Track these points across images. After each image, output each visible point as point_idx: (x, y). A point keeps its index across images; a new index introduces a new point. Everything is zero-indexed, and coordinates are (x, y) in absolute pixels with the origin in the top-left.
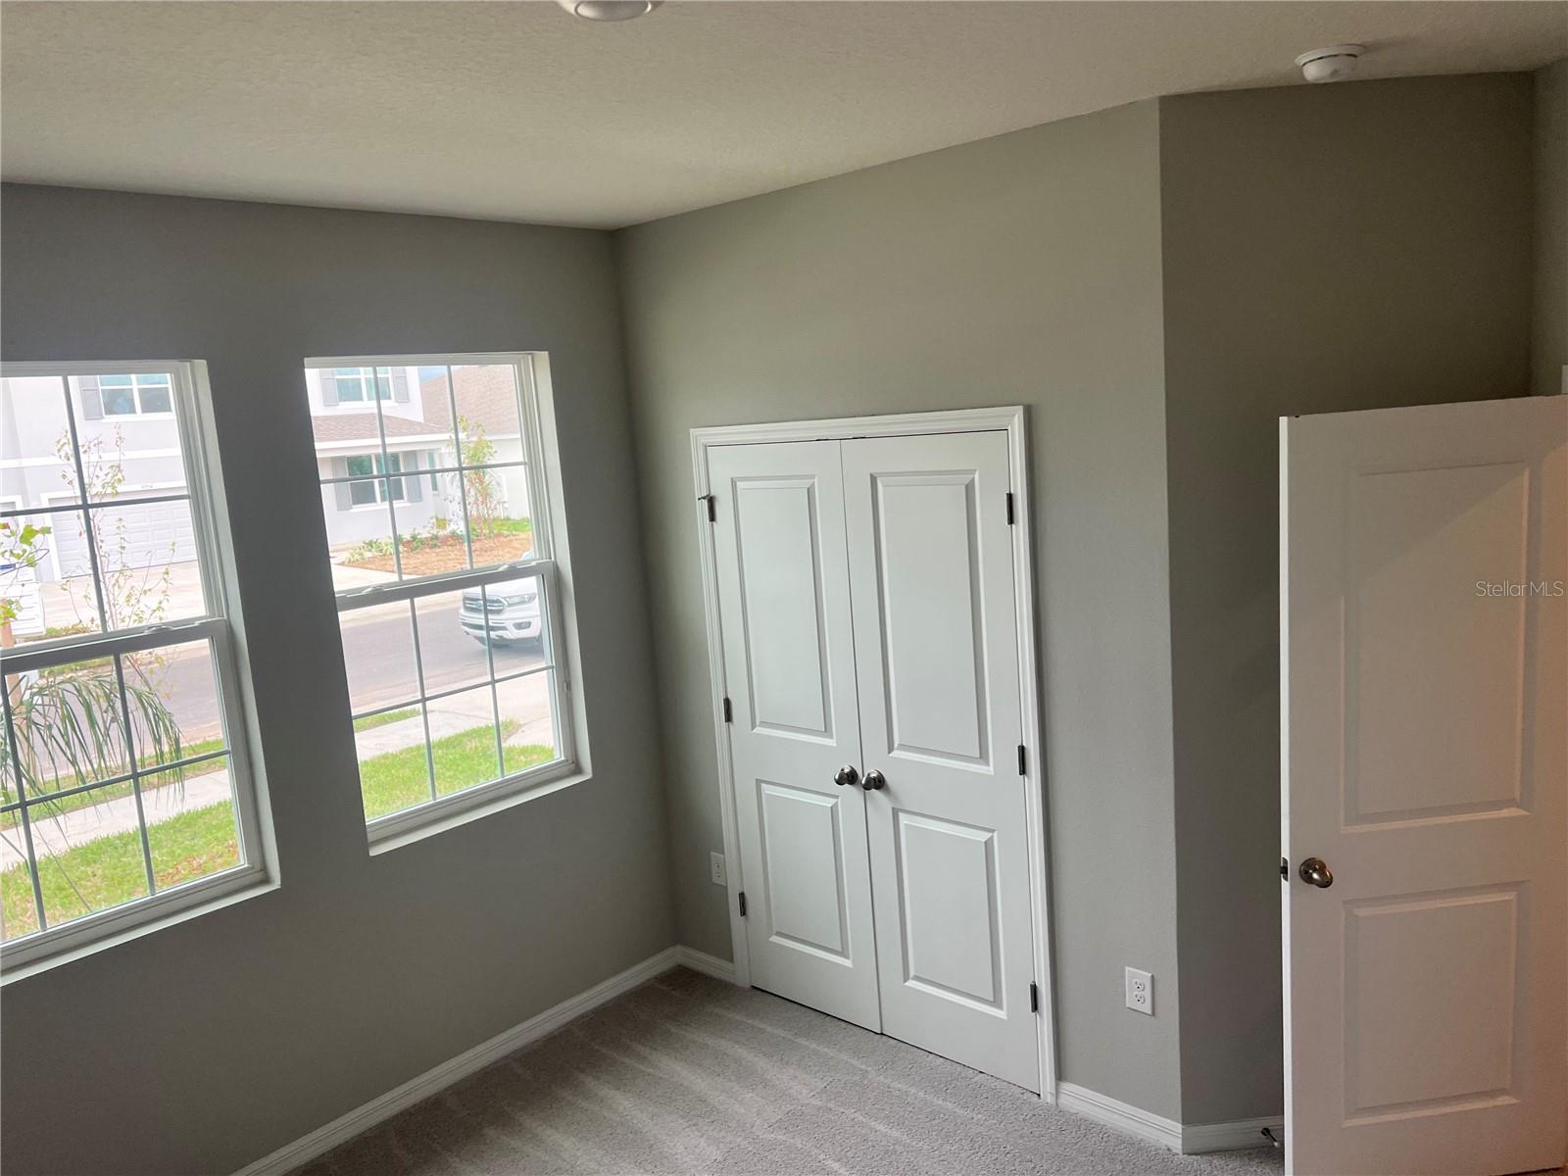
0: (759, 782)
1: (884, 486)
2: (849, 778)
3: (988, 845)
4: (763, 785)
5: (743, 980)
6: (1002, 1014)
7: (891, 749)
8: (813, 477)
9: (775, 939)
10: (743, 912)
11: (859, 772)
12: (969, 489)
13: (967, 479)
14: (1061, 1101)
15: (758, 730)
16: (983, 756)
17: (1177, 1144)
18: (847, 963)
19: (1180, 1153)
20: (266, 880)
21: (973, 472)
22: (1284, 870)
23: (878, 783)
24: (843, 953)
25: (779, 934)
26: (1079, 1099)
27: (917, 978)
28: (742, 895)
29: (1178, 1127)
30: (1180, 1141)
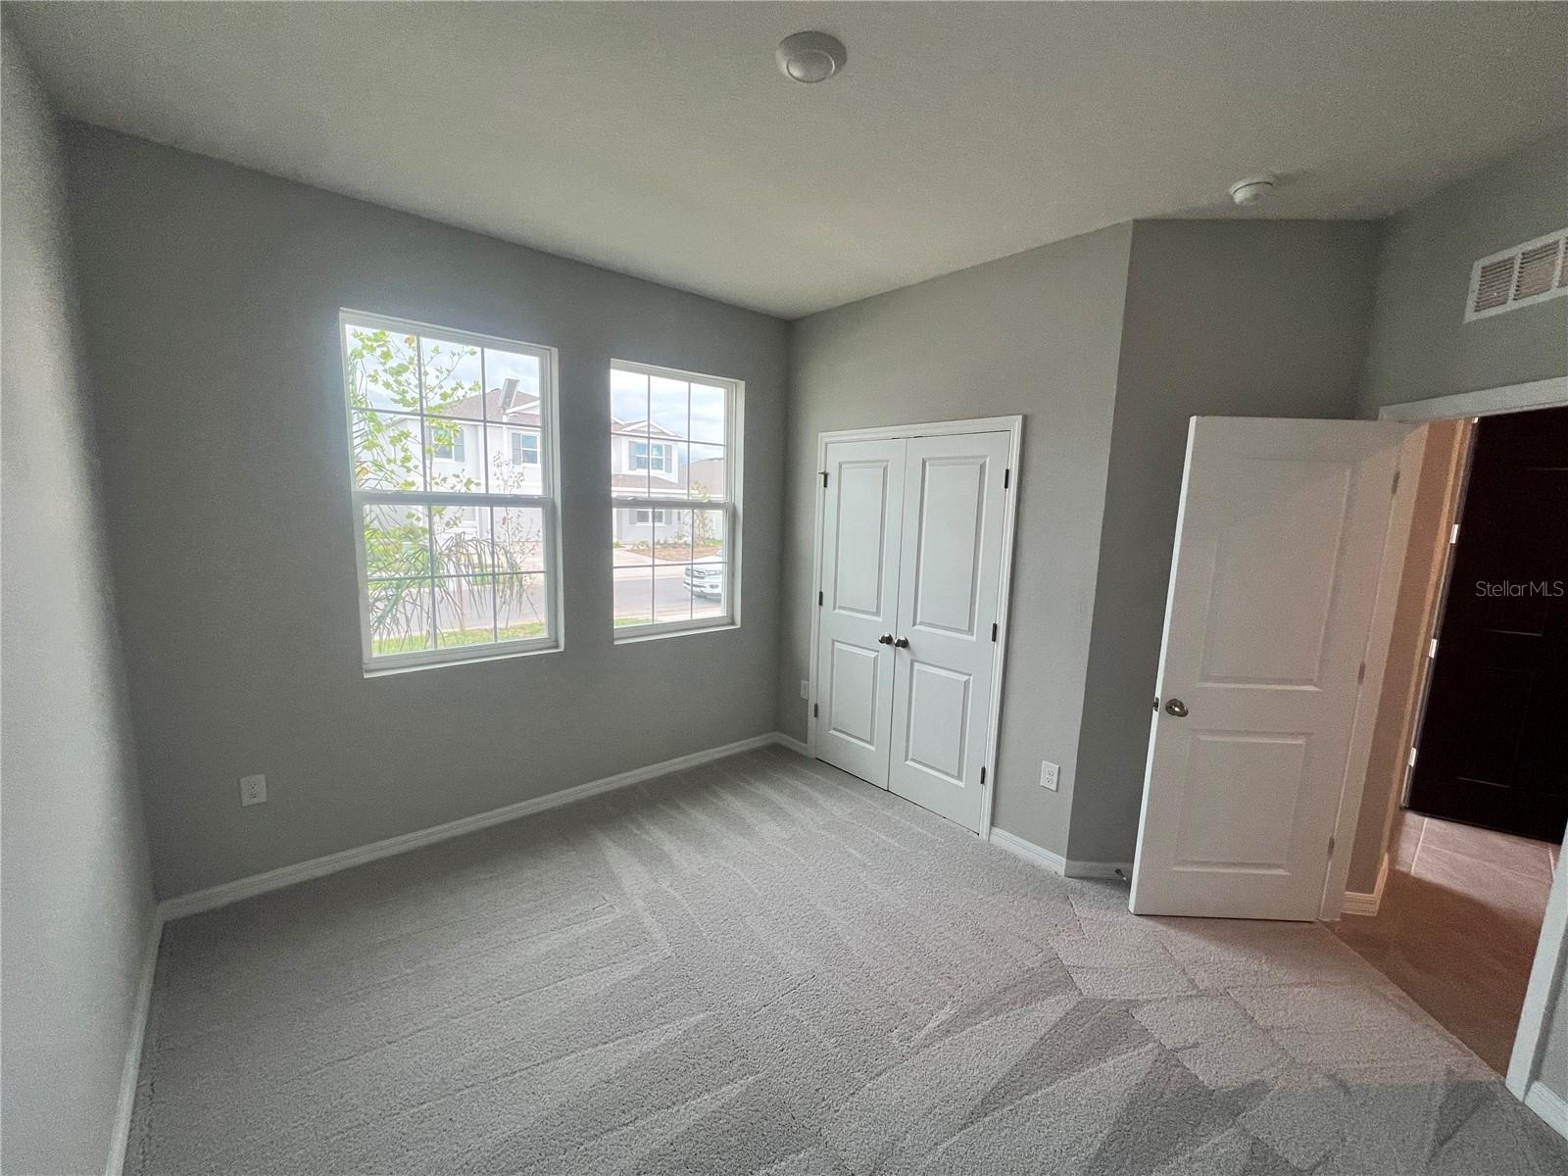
0: (833, 641)
1: (930, 465)
2: (888, 640)
3: (966, 683)
4: (836, 643)
5: (812, 754)
6: (962, 784)
7: (914, 624)
8: (887, 461)
9: (832, 732)
10: (816, 716)
11: (894, 637)
12: (982, 467)
13: (981, 461)
14: (992, 837)
15: (837, 611)
16: (970, 631)
17: (1062, 871)
18: (873, 748)
19: (1063, 874)
20: (557, 647)
21: (986, 457)
22: (1156, 705)
23: (904, 644)
24: (870, 743)
25: (834, 729)
26: (1003, 839)
27: (913, 760)
28: (816, 706)
29: (1064, 860)
30: (1064, 869)
